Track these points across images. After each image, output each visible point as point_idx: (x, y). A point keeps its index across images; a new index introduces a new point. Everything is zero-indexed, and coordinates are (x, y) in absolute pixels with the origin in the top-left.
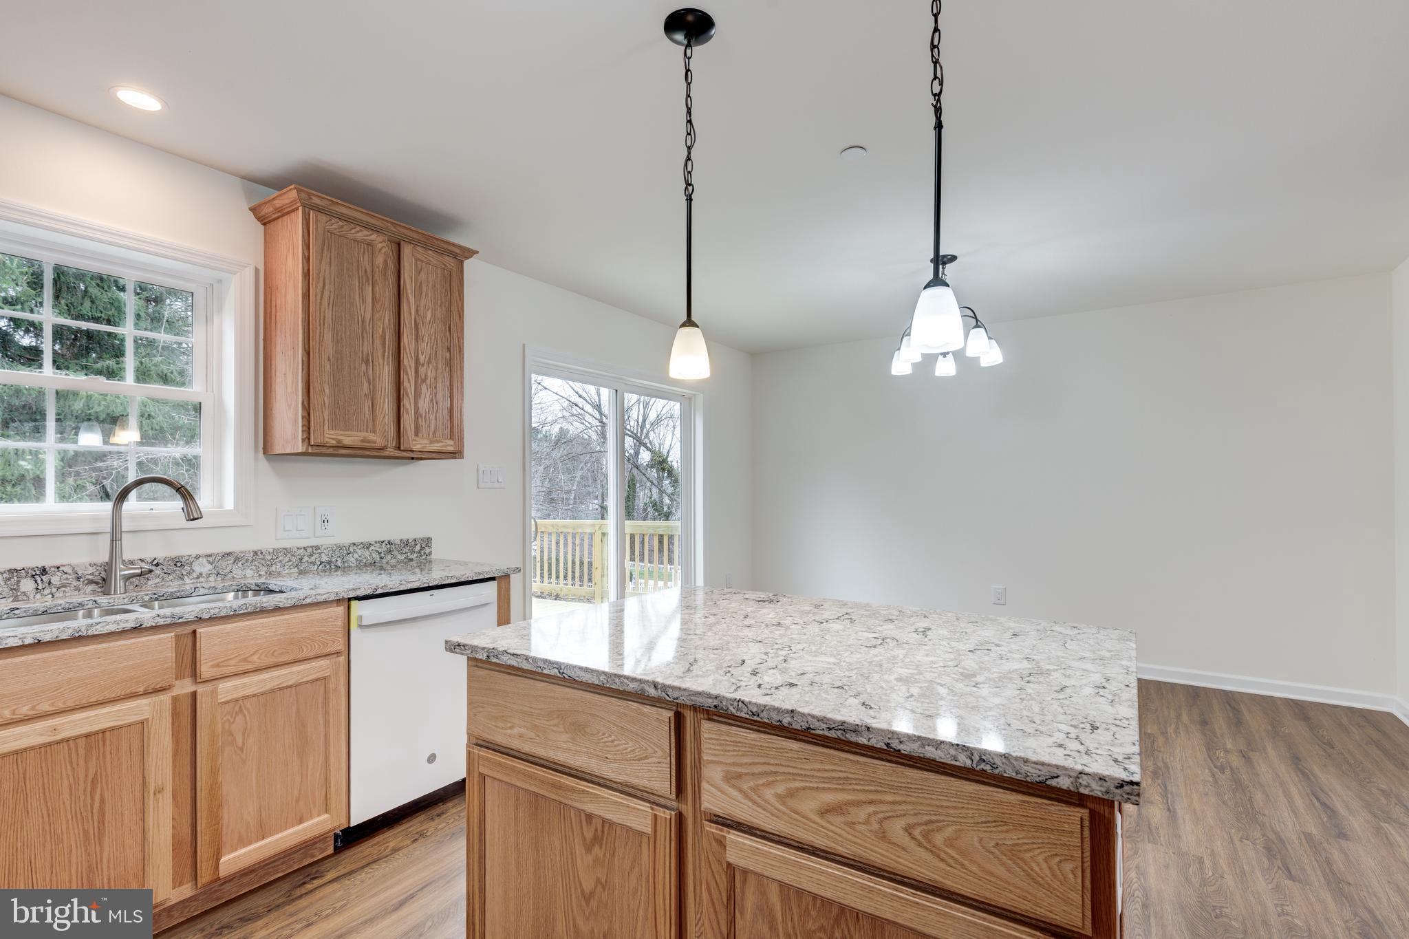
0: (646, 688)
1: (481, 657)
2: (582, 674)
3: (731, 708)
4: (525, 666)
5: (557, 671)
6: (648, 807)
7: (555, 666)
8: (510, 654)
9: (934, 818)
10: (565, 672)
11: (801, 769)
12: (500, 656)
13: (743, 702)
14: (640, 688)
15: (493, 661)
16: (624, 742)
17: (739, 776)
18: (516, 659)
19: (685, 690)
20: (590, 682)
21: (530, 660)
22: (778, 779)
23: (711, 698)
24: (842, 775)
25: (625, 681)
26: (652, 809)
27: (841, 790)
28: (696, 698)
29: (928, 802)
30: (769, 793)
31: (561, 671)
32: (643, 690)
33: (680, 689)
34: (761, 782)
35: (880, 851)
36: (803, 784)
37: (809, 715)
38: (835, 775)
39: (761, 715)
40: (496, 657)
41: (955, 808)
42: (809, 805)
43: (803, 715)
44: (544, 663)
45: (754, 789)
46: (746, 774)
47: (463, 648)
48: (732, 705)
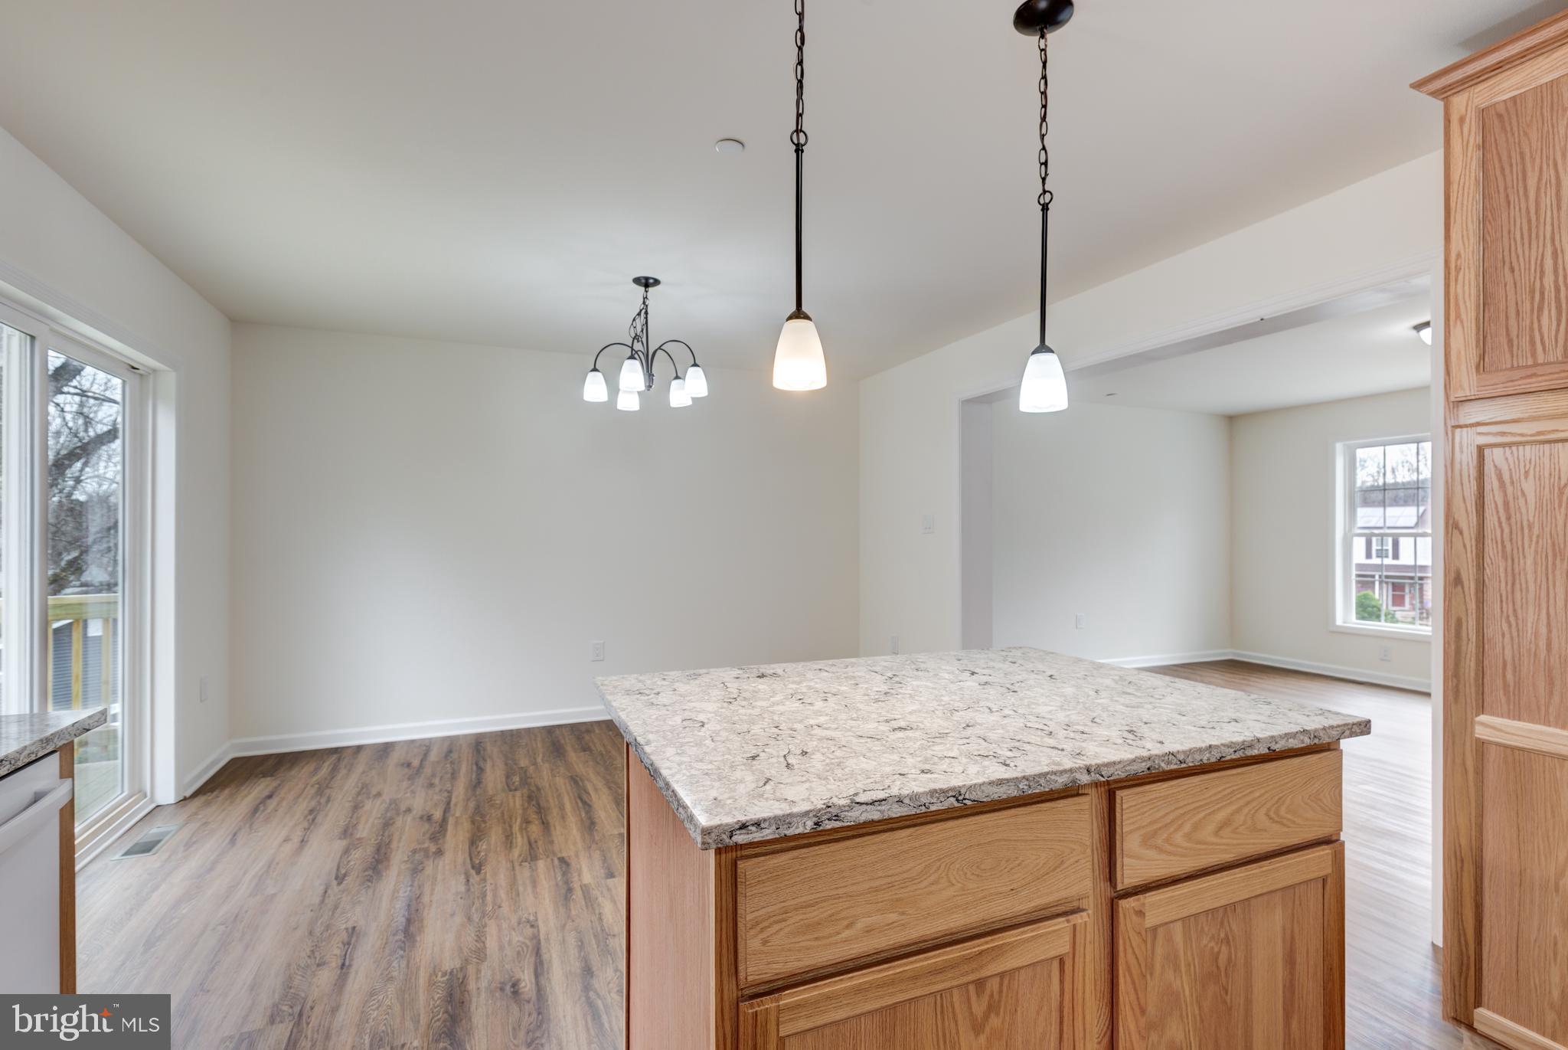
0: (1078, 776)
1: (800, 830)
2: (995, 789)
3: (1163, 765)
4: (897, 811)
5: (953, 800)
6: (1063, 922)
7: (951, 794)
8: (867, 804)
9: (1281, 795)
10: (967, 796)
11: (1204, 799)
12: (842, 815)
13: (1173, 754)
14: (1071, 779)
15: (829, 827)
16: (1034, 857)
17: (1155, 833)
18: (879, 808)
19: (1120, 762)
20: (1005, 796)
21: (907, 801)
22: (1186, 819)
23: (1145, 761)
24: (1229, 791)
25: (1053, 777)
26: (1068, 921)
27: (1229, 804)
28: (1130, 767)
29: (1278, 785)
30: (1179, 838)
31: (960, 798)
32: (1074, 781)
33: (1114, 763)
34: (1172, 829)
35: (1252, 841)
36: (1203, 814)
37: (1222, 745)
38: (1225, 793)
39: (1187, 761)
40: (837, 817)
41: (1292, 781)
42: (1207, 832)
43: (1217, 747)
44: (932, 797)
45: (1167, 840)
46: (1160, 828)
47: (753, 829)
48: (1163, 761)
